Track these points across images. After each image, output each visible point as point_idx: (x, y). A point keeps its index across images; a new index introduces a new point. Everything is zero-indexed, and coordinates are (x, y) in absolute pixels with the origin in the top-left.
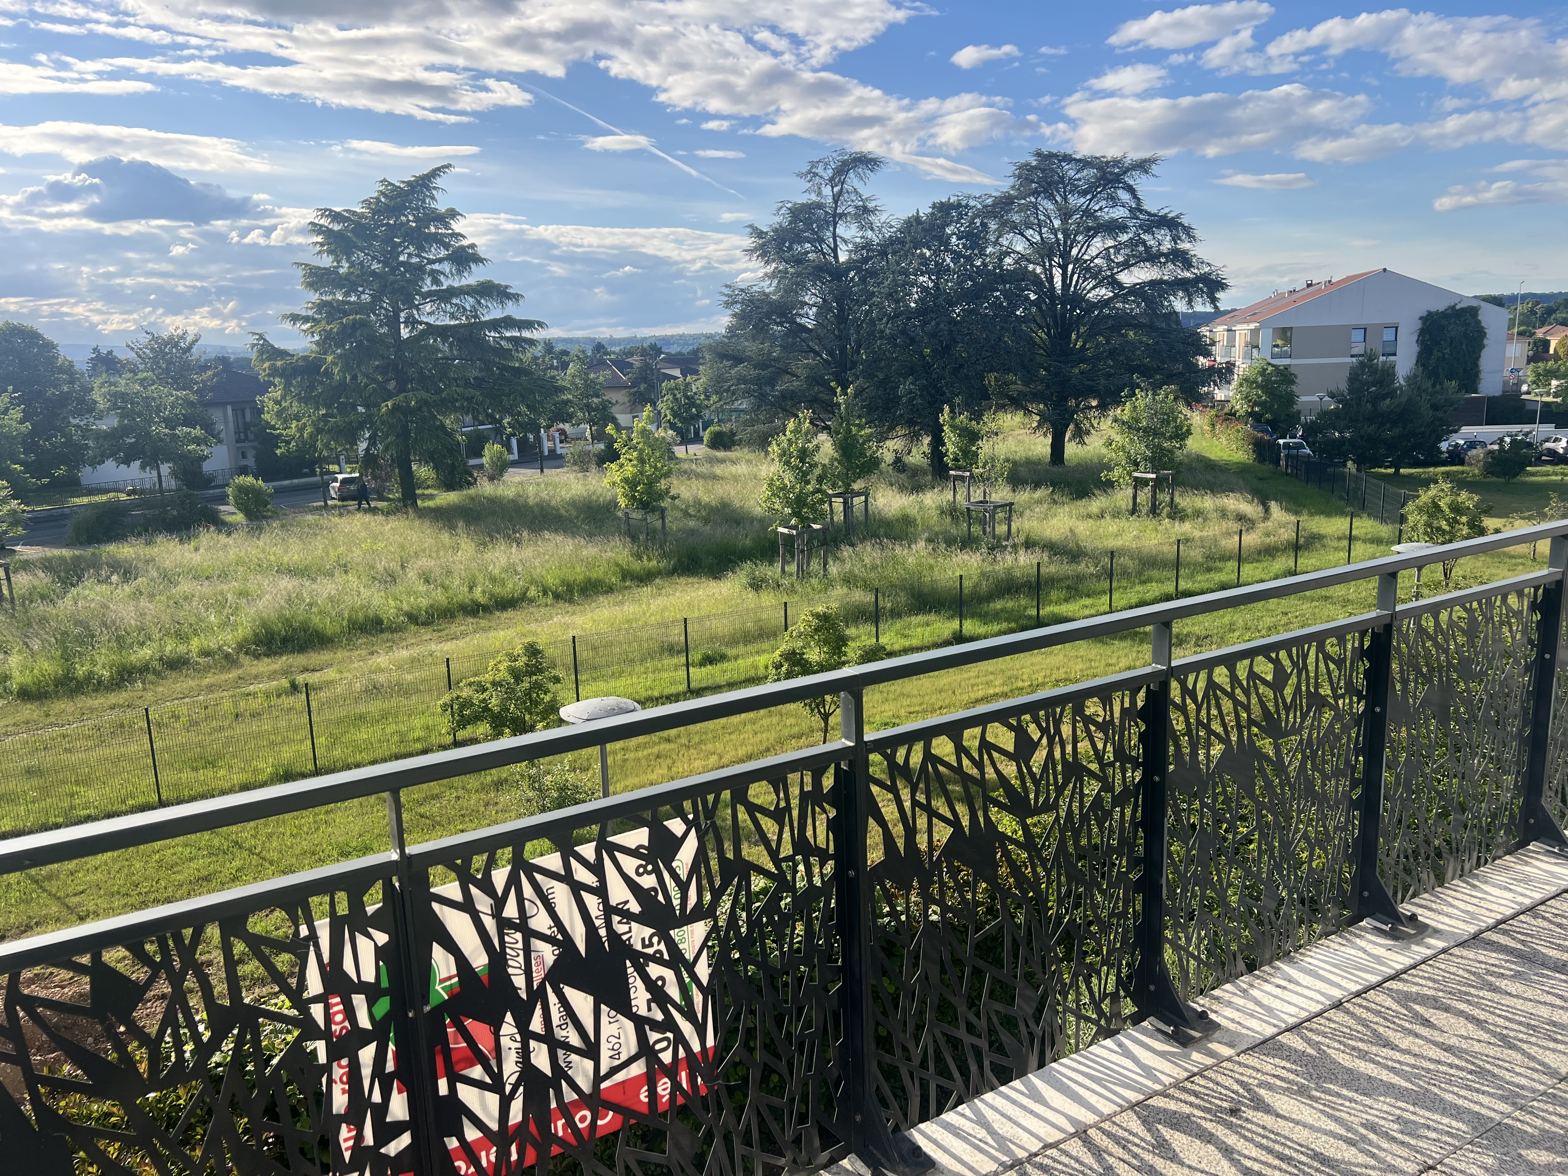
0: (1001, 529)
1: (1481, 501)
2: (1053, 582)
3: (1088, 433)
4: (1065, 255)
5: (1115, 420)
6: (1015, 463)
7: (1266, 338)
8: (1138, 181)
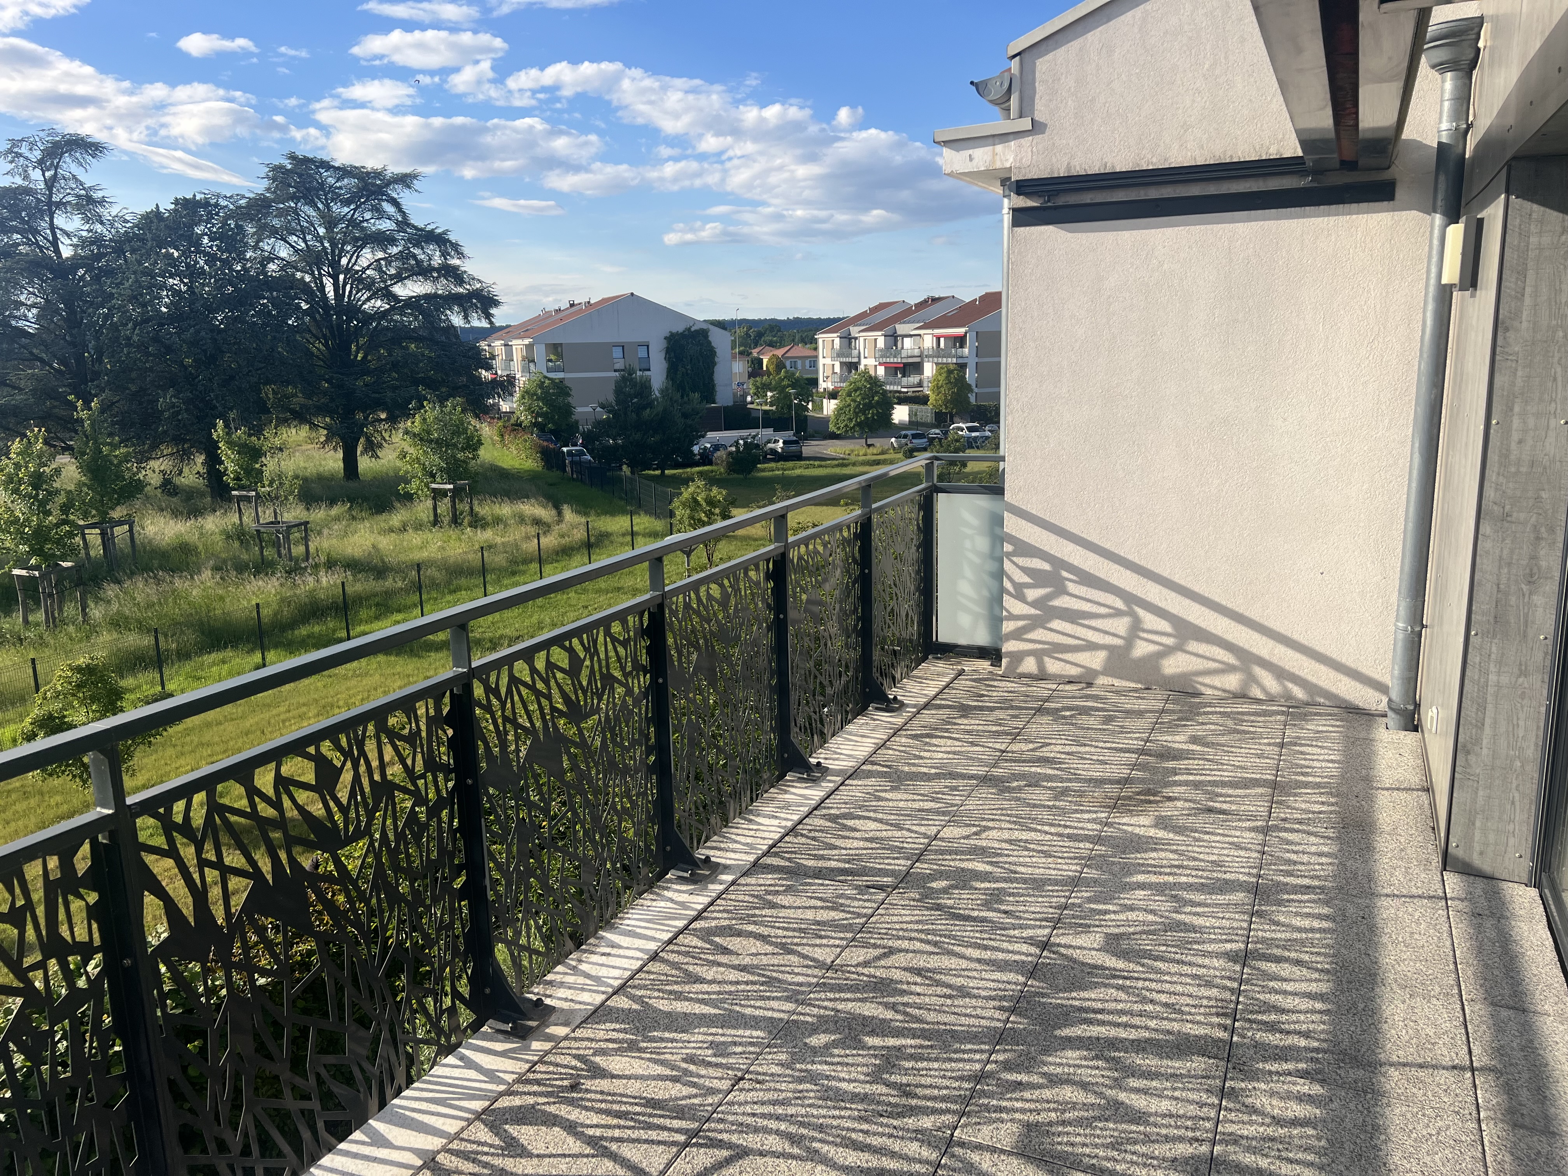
0: (298, 550)
1: (728, 494)
2: (360, 600)
3: (380, 446)
4: (335, 264)
5: (407, 432)
6: (305, 480)
7: (540, 352)
8: (399, 193)
